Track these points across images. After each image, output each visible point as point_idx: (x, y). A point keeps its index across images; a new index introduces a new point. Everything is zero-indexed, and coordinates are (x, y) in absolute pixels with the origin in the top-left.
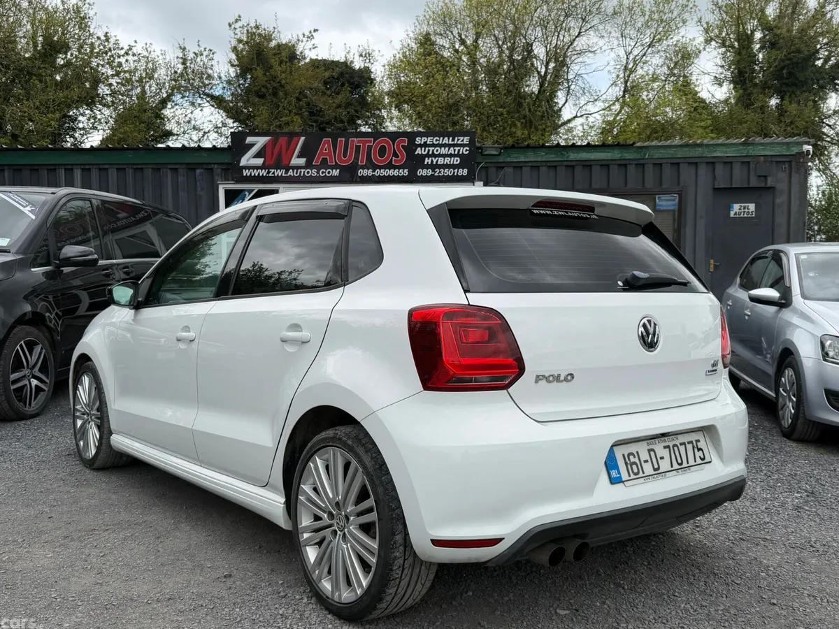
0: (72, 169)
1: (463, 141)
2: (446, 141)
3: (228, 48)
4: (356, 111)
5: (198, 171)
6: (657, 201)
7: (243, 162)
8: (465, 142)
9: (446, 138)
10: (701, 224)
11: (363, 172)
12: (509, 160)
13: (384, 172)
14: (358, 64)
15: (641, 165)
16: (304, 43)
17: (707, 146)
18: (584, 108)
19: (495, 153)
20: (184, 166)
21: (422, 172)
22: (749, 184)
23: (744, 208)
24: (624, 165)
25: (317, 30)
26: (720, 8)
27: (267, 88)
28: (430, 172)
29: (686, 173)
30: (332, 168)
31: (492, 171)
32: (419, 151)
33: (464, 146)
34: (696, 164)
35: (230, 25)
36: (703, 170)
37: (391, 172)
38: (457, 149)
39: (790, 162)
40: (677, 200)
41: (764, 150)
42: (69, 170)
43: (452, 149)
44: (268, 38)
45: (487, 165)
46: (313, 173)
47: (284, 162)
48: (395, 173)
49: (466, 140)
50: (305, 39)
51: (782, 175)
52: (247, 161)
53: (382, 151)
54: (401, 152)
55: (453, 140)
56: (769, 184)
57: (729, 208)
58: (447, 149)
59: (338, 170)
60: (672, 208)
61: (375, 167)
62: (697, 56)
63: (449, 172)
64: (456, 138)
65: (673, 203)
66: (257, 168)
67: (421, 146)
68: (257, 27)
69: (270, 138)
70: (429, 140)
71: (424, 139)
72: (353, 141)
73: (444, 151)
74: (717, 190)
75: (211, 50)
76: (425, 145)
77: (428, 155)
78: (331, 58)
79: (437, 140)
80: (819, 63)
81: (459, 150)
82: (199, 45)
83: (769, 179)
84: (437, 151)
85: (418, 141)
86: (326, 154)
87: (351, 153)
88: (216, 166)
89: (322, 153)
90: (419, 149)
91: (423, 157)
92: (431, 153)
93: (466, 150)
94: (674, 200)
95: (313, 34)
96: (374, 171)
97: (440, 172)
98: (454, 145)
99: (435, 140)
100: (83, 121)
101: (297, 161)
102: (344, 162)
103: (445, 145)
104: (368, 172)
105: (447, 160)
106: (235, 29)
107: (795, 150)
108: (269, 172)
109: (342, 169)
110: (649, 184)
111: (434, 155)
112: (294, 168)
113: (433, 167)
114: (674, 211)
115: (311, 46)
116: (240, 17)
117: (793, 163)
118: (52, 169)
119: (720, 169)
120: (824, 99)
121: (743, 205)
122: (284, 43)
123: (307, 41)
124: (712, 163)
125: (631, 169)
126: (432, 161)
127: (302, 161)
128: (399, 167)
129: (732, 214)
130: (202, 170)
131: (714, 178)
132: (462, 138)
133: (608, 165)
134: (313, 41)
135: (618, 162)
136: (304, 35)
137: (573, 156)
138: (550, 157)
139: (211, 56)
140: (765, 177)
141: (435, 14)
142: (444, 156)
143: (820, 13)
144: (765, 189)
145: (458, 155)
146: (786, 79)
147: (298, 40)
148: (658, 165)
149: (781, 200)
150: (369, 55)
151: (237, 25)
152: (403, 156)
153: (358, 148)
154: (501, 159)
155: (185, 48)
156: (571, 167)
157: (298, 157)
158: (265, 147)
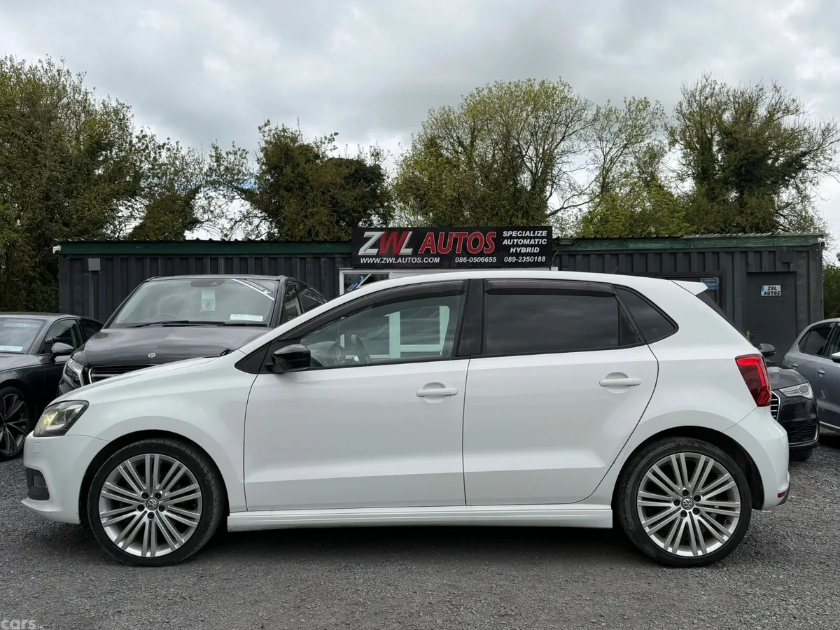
0: (217, 258)
1: (542, 234)
2: (528, 234)
3: (257, 148)
4: (369, 203)
5: (323, 260)
7: (361, 252)
8: (543, 235)
9: (528, 232)
10: (738, 302)
11: (459, 260)
12: (579, 249)
13: (476, 260)
14: (369, 162)
15: (688, 254)
16: (326, 144)
17: (740, 238)
18: (571, 200)
19: (569, 243)
20: (310, 256)
21: (508, 259)
22: (775, 269)
23: (772, 289)
24: (674, 254)
25: (337, 134)
26: (684, 115)
27: (294, 183)
28: (514, 259)
29: (725, 260)
30: (434, 256)
31: (565, 258)
32: (505, 242)
33: (542, 238)
34: (732, 252)
35: (260, 129)
36: (738, 257)
37: (482, 259)
38: (537, 240)
39: (808, 251)
40: (718, 282)
41: (787, 242)
42: (214, 259)
43: (533, 240)
44: (294, 140)
45: (561, 253)
46: (419, 260)
47: (395, 252)
48: (486, 260)
49: (544, 233)
50: (327, 141)
51: (803, 262)
52: (365, 251)
53: (475, 242)
54: (489, 241)
55: (534, 233)
56: (792, 268)
57: (760, 289)
58: (529, 240)
59: (439, 258)
60: (714, 288)
61: (469, 256)
62: (663, 156)
63: (529, 259)
64: (536, 232)
65: (715, 284)
66: (372, 257)
67: (507, 238)
68: (284, 131)
69: (383, 232)
70: (514, 234)
71: (510, 233)
72: (451, 235)
73: (526, 242)
74: (749, 274)
75: (244, 150)
76: (511, 237)
77: (513, 246)
78: (346, 157)
79: (520, 234)
80: (770, 162)
81: (539, 242)
82: (234, 146)
83: (791, 265)
84: (521, 242)
85: (505, 234)
86: (429, 245)
87: (450, 244)
88: (337, 256)
89: (425, 244)
90: (506, 240)
91: (509, 247)
92: (515, 244)
93: (545, 242)
94: (716, 282)
95: (335, 137)
96: (468, 259)
97: (523, 259)
98: (534, 238)
99: (519, 233)
100: (124, 212)
101: (404, 251)
102: (444, 251)
103: (527, 238)
104: (465, 260)
105: (529, 250)
106: (264, 132)
107: (811, 242)
108: (382, 260)
109: (442, 257)
110: (694, 269)
111: (518, 246)
112: (402, 256)
113: (517, 255)
114: (715, 291)
115: (332, 147)
116: (269, 121)
117: (811, 252)
118: (200, 258)
119: (751, 256)
120: (777, 193)
121: (771, 286)
122: (305, 144)
123: (329, 143)
124: (745, 252)
125: (680, 257)
126: (516, 250)
127: (410, 251)
128: (489, 256)
129: (763, 294)
131: (747, 264)
132: (541, 232)
133: (661, 254)
134: (334, 143)
135: (669, 251)
136: (326, 138)
137: (632, 246)
138: (613, 247)
139: (244, 155)
140: (788, 264)
141: (436, 120)
142: (526, 246)
143: (770, 120)
144: (789, 273)
145: (538, 245)
146: (745, 176)
147: (321, 142)
148: (702, 254)
149: (802, 282)
150: (378, 154)
151: (266, 129)
152: (492, 247)
153: (455, 240)
154: (573, 248)
155: (217, 148)
156: (630, 255)
157: (407, 247)
158: (379, 240)
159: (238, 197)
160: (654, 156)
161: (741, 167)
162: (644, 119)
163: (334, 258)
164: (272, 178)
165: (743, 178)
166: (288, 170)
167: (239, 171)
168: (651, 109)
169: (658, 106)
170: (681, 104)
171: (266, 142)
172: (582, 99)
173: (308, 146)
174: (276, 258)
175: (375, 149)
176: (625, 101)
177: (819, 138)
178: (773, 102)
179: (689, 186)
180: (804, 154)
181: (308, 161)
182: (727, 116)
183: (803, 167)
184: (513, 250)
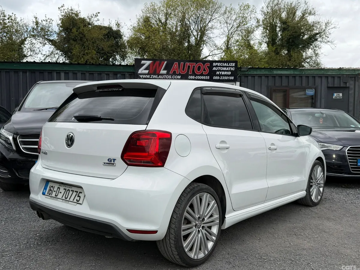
1: (232, 65)
2: (225, 65)
3: (58, 19)
6: (307, 91)
7: (140, 71)
8: (233, 65)
10: (323, 101)
11: (190, 77)
12: (250, 73)
13: (199, 77)
14: (115, 28)
15: (301, 77)
16: (93, 18)
18: (213, 52)
19: (246, 70)
20: (112, 73)
21: (215, 78)
22: (340, 86)
23: (338, 95)
24: (294, 77)
26: (264, 13)
27: (77, 37)
28: (218, 78)
29: (318, 80)
30: (178, 75)
31: (243, 78)
32: (214, 69)
33: (232, 67)
34: (321, 77)
35: (59, 9)
36: (324, 80)
37: (202, 77)
38: (230, 68)
39: (355, 77)
41: (346, 72)
43: (228, 68)
44: (77, 15)
45: (241, 75)
46: (170, 77)
47: (157, 72)
48: (204, 78)
49: (234, 64)
50: (94, 16)
51: (352, 82)
52: (142, 71)
53: (199, 68)
54: (206, 68)
55: (228, 64)
56: (348, 85)
57: (333, 95)
58: (226, 68)
59: (180, 76)
60: (312, 95)
61: (196, 75)
63: (226, 78)
64: (230, 64)
67: (215, 66)
68: (72, 10)
69: (152, 61)
70: (219, 64)
71: (217, 64)
72: (187, 64)
73: (225, 69)
74: (328, 87)
75: (51, 19)
76: (217, 66)
77: (218, 71)
78: (103, 25)
79: (222, 64)
80: (301, 37)
81: (231, 69)
82: (46, 17)
83: (347, 84)
84: (222, 69)
85: (214, 64)
86: (175, 69)
87: (186, 68)
90: (214, 68)
91: (216, 71)
92: (219, 69)
93: (234, 69)
94: (313, 91)
95: (98, 14)
96: (195, 77)
97: (222, 78)
101: (163, 72)
102: (183, 72)
104: (193, 77)
105: (226, 73)
107: (356, 72)
109: (182, 75)
110: (304, 85)
111: (220, 71)
113: (220, 75)
115: (97, 20)
116: (63, 5)
119: (330, 79)
120: (305, 52)
121: (338, 94)
122: (82, 17)
123: (95, 17)
124: (327, 77)
125: (297, 78)
126: (219, 73)
127: (165, 72)
128: (206, 75)
129: (334, 97)
130: (120, 75)
131: (328, 83)
132: (232, 64)
133: (288, 77)
134: (98, 17)
136: (93, 15)
137: (275, 72)
138: (267, 73)
139: (51, 22)
140: (346, 83)
141: (148, 8)
142: (224, 71)
143: (303, 17)
144: (346, 87)
145: (230, 71)
146: (291, 43)
147: (91, 17)
148: (307, 77)
149: (351, 92)
150: (119, 24)
151: (62, 9)
152: (207, 71)
153: (189, 67)
154: (247, 73)
155: (37, 18)
156: (274, 77)
157: (163, 70)
158: (149, 65)
159: (48, 43)
160: (249, 32)
161: (290, 39)
162: (247, 14)
163: (125, 74)
164: (65, 34)
165: (291, 44)
166: (74, 30)
167: (48, 30)
168: (250, 9)
169: (254, 8)
170: (263, 8)
171: (62, 16)
172: (219, 3)
173: (84, 18)
174: (93, 74)
175: (117, 22)
176: (239, 5)
177: (324, 27)
178: (304, 9)
179: (264, 47)
180: (317, 34)
181: (85, 26)
182: (284, 15)
183: (316, 40)
184: (218, 73)
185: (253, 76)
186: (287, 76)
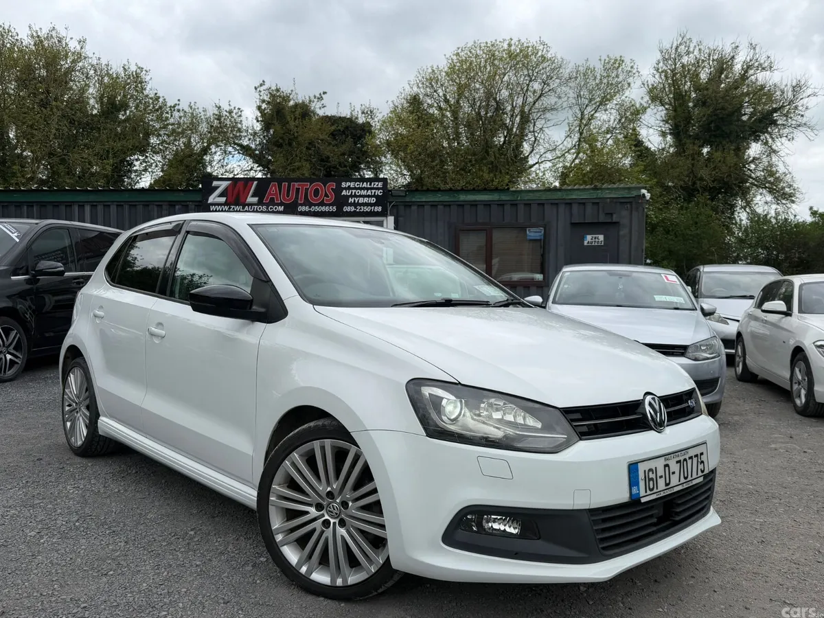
0: (84, 205)
1: (378, 185)
2: (365, 185)
3: (254, 107)
4: (359, 158)
5: (177, 207)
6: (528, 232)
7: (211, 200)
9: (365, 183)
10: (562, 250)
11: (301, 209)
12: (414, 200)
13: (317, 209)
14: (360, 119)
15: (514, 205)
16: (315, 103)
17: (566, 190)
18: (544, 156)
19: (402, 195)
20: (167, 203)
21: (347, 209)
22: (598, 220)
23: (595, 238)
24: (501, 205)
25: (326, 93)
26: (660, 73)
27: (284, 140)
28: (353, 209)
29: (550, 211)
30: (278, 205)
31: (402, 208)
32: (344, 193)
33: (378, 189)
34: (557, 204)
35: (256, 88)
36: (562, 208)
37: (324, 209)
38: (373, 191)
39: (631, 203)
40: (543, 232)
41: (610, 194)
43: (369, 191)
44: (287, 99)
45: (398, 204)
46: (264, 209)
47: (242, 201)
48: (326, 209)
49: (380, 185)
50: (316, 100)
51: (625, 213)
52: (214, 199)
53: (316, 192)
54: (330, 192)
55: (370, 185)
56: (615, 218)
57: (583, 239)
58: (366, 191)
59: (283, 208)
60: (539, 238)
61: (311, 205)
62: (644, 112)
63: (367, 209)
64: (373, 184)
65: (540, 234)
66: (220, 204)
67: (345, 189)
68: (278, 90)
69: (228, 182)
70: (352, 185)
71: (348, 184)
72: (294, 185)
73: (364, 192)
74: (573, 224)
75: (239, 109)
76: (349, 188)
77: (351, 196)
78: (338, 115)
79: (358, 185)
80: (745, 118)
81: (375, 192)
82: (229, 105)
83: (614, 216)
84: (358, 192)
85: (344, 185)
86: (273, 194)
87: (293, 194)
88: (191, 203)
89: (270, 194)
90: (344, 191)
91: (347, 197)
92: (353, 194)
93: (381, 192)
94: (541, 232)
95: (323, 96)
96: (310, 207)
97: (360, 209)
98: (371, 189)
99: (356, 184)
100: (137, 166)
101: (251, 199)
103: (364, 189)
104: (307, 208)
105: (366, 200)
106: (260, 91)
107: (634, 193)
108: (230, 208)
109: (286, 206)
110: (521, 220)
111: (355, 196)
112: (249, 205)
113: (355, 205)
114: (540, 240)
115: (321, 106)
116: (264, 81)
117: (634, 206)
118: (69, 205)
119: (575, 208)
121: (594, 236)
122: (300, 102)
123: (318, 101)
124: (569, 204)
125: (507, 208)
126: (354, 200)
127: (255, 200)
128: (329, 205)
129: (586, 243)
130: (180, 206)
131: (571, 215)
132: (377, 183)
133: (490, 205)
134: (323, 102)
135: (496, 203)
136: (315, 97)
137: (463, 197)
138: (446, 198)
139: (240, 114)
140: (612, 214)
142: (364, 196)
143: (744, 77)
144: (611, 223)
145: (374, 196)
147: (310, 101)
148: (528, 205)
149: (624, 232)
150: (370, 112)
151: (262, 88)
152: (332, 197)
153: (298, 190)
154: (408, 199)
155: (220, 107)
156: (461, 205)
157: (252, 196)
158: (226, 189)
159: (237, 152)
160: (636, 112)
161: (709, 124)
162: (618, 76)
165: (714, 133)
168: (626, 67)
169: (632, 64)
170: (658, 62)
171: (261, 101)
172: (559, 57)
173: (302, 104)
175: (366, 107)
177: (790, 94)
178: (748, 59)
180: (775, 110)
183: (774, 123)
184: (351, 200)
185: (421, 205)
186: (487, 205)
